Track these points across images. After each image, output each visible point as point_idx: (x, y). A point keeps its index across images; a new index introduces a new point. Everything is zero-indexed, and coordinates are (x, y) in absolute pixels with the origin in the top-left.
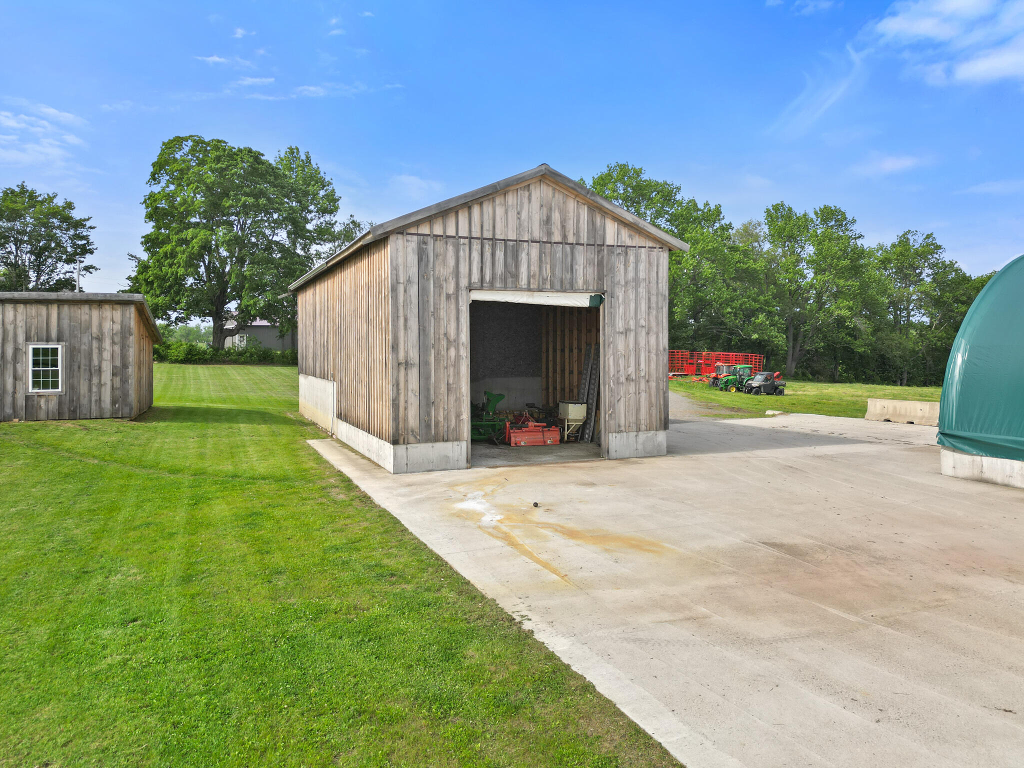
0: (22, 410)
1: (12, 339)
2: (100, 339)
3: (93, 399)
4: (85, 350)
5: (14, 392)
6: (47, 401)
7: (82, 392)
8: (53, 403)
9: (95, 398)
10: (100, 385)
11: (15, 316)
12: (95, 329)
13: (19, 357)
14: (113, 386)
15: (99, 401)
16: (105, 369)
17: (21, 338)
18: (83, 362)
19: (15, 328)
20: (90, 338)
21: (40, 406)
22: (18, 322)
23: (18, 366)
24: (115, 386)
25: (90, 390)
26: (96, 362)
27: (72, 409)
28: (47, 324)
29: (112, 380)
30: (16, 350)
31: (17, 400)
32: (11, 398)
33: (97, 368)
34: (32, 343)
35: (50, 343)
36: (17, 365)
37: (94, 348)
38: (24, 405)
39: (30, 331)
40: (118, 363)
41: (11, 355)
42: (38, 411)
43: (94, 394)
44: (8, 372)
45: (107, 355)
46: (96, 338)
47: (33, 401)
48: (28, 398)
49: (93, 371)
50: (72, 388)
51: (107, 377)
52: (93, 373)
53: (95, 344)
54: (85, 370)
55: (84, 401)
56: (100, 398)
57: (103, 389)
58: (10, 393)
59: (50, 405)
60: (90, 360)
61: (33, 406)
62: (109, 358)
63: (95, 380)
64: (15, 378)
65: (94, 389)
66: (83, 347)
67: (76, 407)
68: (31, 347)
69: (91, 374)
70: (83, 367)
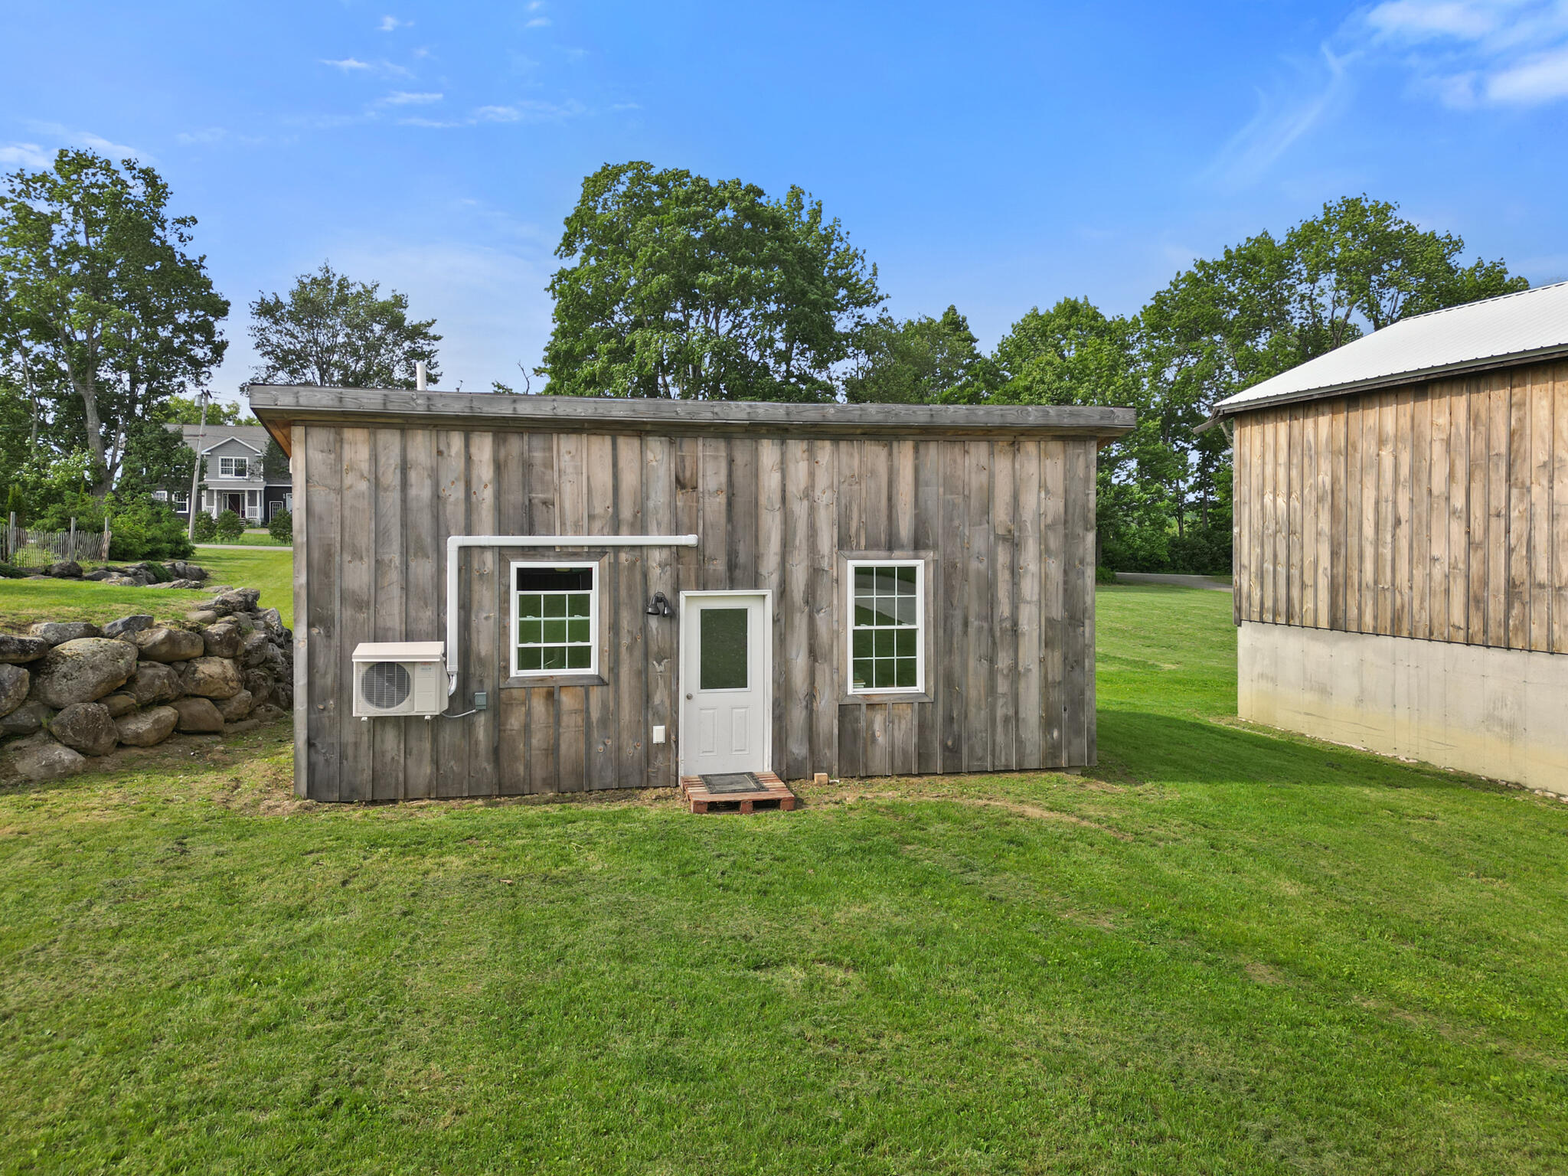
0: (830, 746)
1: (804, 542)
2: (1014, 542)
3: (1000, 713)
4: (978, 572)
5: (811, 696)
6: (890, 721)
7: (973, 694)
8: (903, 726)
9: (1005, 710)
10: (1015, 673)
11: (812, 475)
12: (1001, 514)
13: (822, 593)
14: (1045, 678)
15: (1015, 719)
16: (1026, 627)
17: (826, 540)
18: (974, 608)
19: (812, 510)
20: (992, 537)
21: (873, 734)
22: (818, 493)
23: (821, 618)
24: (1050, 677)
25: (992, 690)
26: (1004, 609)
27: (950, 743)
28: (890, 499)
29: (1042, 661)
30: (815, 572)
31: (817, 719)
32: (804, 713)
33: (1007, 625)
34: (855, 553)
35: (896, 553)
36: (817, 617)
37: (999, 567)
38: (836, 731)
39: (849, 518)
40: (1057, 612)
41: (802, 587)
42: (869, 748)
43: (1000, 702)
44: (796, 635)
45: (1030, 588)
46: (1004, 539)
47: (857, 720)
48: (846, 711)
49: (998, 634)
50: (948, 681)
51: (1030, 650)
52: (998, 640)
53: (1003, 557)
54: (980, 629)
55: (977, 719)
56: (1017, 713)
57: (1022, 685)
58: (802, 697)
59: (896, 733)
60: (992, 603)
61: (856, 733)
62: (1035, 598)
63: (1003, 661)
64: (813, 654)
65: (1002, 686)
66: (974, 565)
67: (960, 736)
68: (852, 565)
69: (994, 643)
70: (974, 623)
